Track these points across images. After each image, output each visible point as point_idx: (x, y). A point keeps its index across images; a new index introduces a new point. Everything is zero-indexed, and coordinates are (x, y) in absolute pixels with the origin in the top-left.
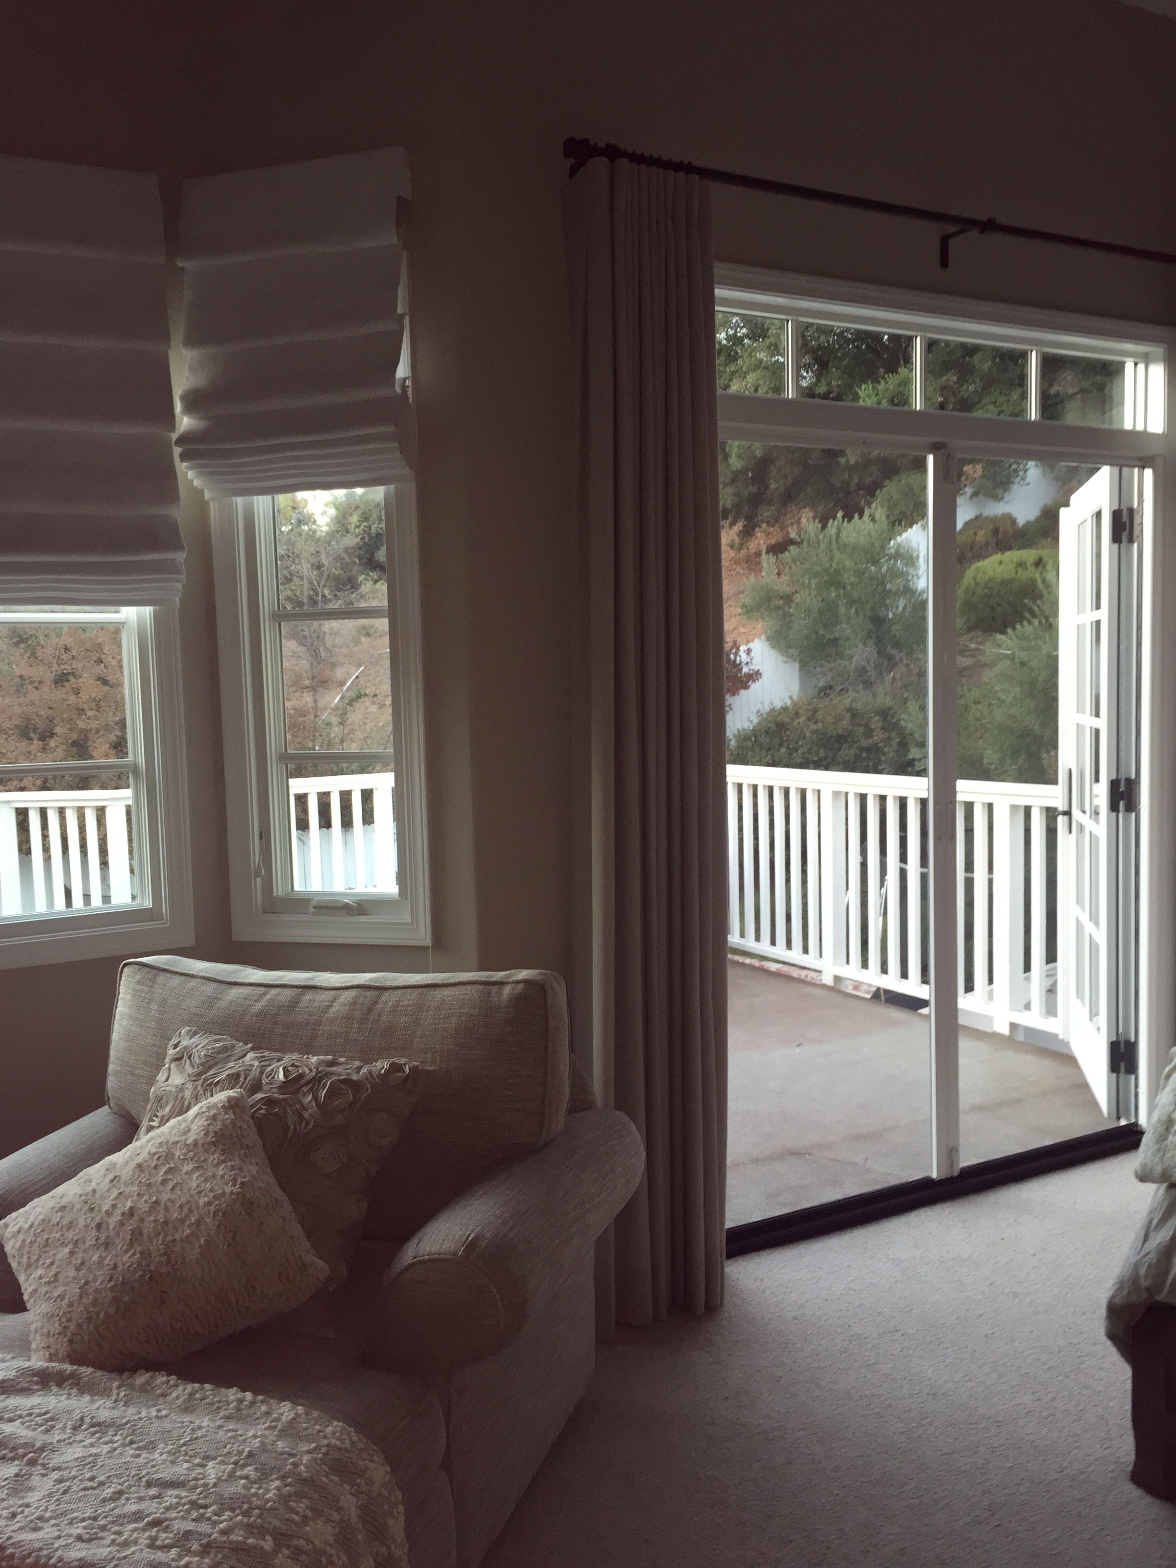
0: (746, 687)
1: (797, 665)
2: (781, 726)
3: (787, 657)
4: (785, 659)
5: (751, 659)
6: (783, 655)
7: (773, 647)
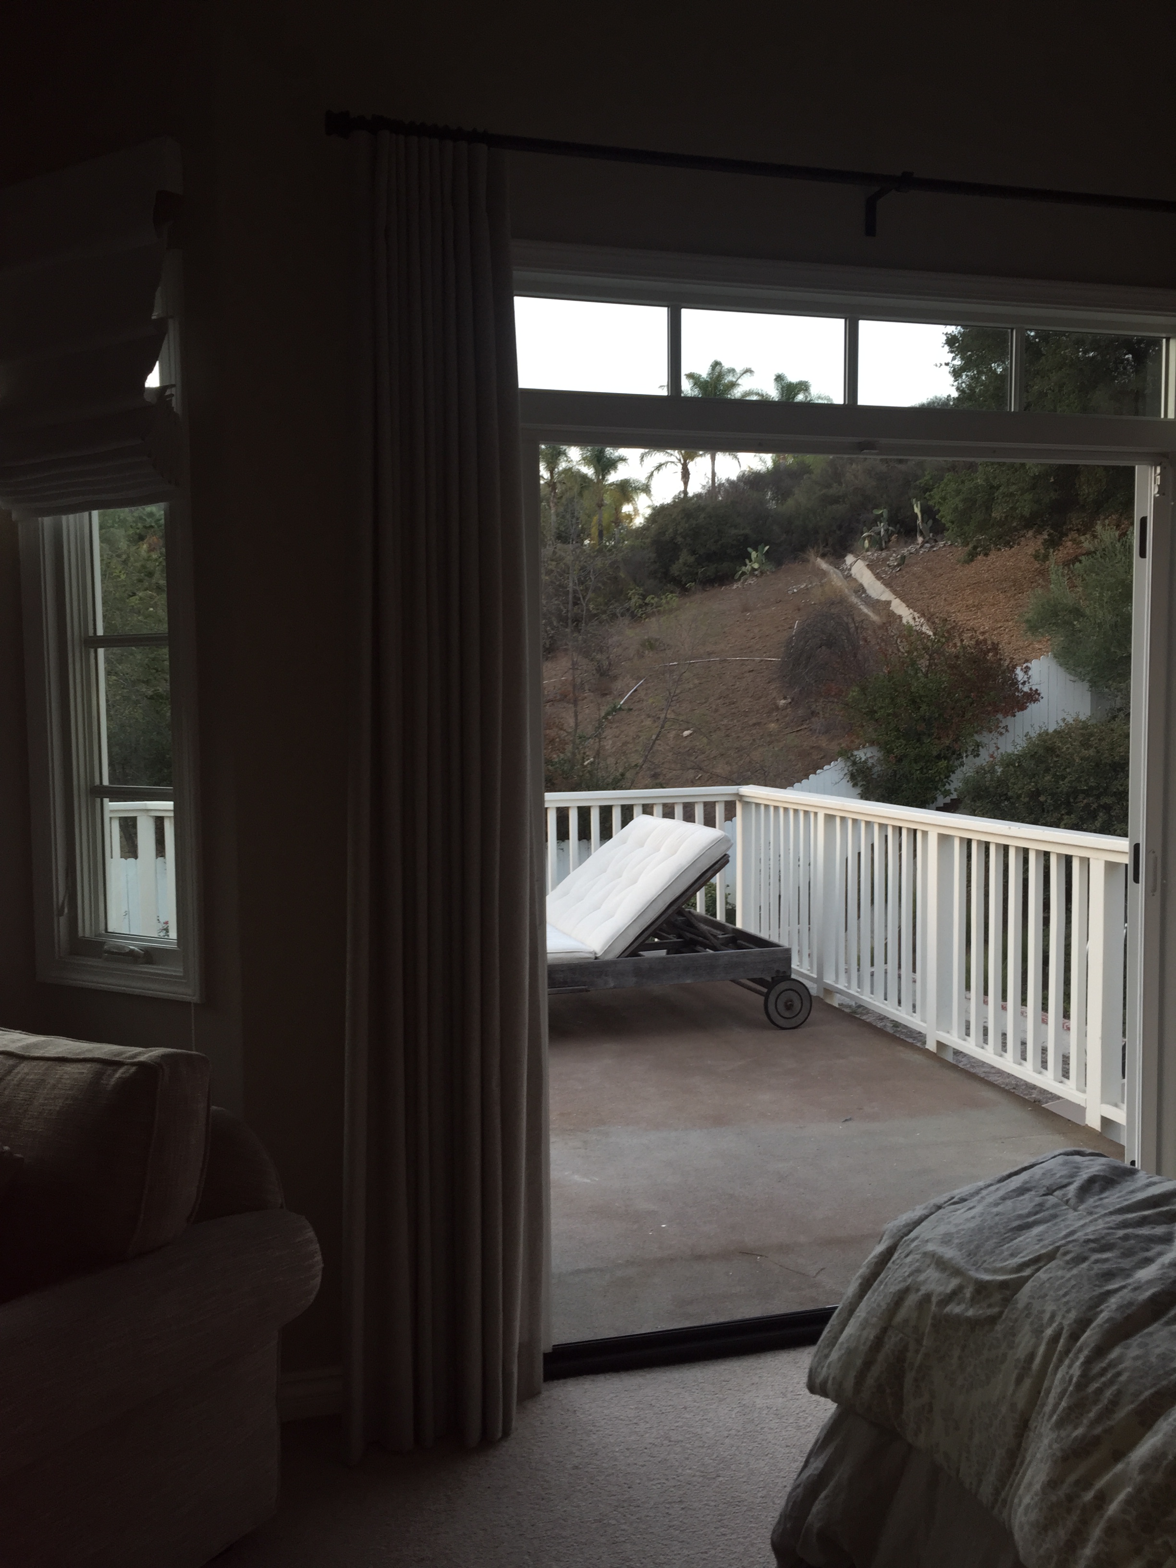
0: (1023, 708)
1: (1087, 685)
2: (1051, 750)
3: (1075, 675)
4: (1072, 678)
5: (1029, 678)
6: (1070, 674)
7: (1061, 665)
